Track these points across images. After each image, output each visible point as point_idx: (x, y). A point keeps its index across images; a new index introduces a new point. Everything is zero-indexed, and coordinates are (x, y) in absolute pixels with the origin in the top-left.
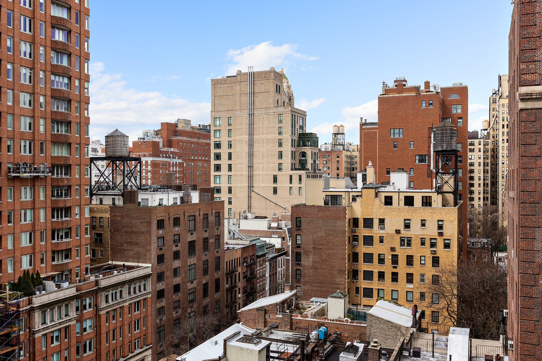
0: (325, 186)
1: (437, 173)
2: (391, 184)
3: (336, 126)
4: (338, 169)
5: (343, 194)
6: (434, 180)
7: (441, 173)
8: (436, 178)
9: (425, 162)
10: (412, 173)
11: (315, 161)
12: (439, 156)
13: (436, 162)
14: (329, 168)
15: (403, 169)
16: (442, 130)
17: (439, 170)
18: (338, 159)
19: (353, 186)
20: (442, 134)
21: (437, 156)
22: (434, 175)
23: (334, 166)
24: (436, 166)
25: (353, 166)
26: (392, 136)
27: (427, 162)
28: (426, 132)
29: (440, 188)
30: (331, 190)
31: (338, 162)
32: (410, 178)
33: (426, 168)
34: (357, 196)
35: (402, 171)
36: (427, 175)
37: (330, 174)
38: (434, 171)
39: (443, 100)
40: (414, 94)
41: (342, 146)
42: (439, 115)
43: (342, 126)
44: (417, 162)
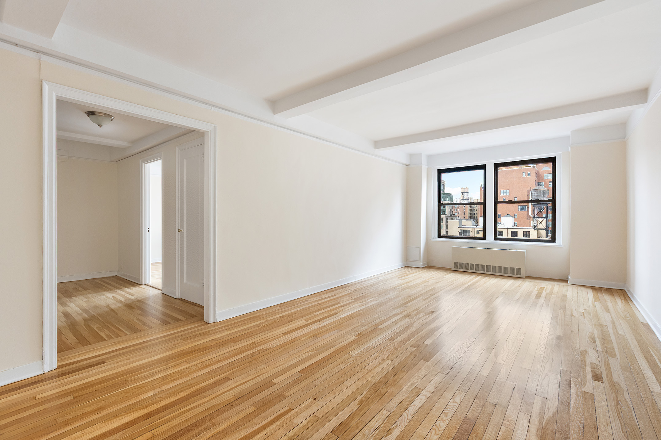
0: (459, 224)
1: (534, 217)
2: (502, 223)
3: (463, 188)
4: (464, 214)
5: (471, 229)
6: (532, 222)
7: (537, 217)
8: (533, 221)
9: (525, 210)
10: (516, 217)
11: (451, 210)
12: (535, 207)
13: (533, 211)
14: (458, 213)
15: (509, 214)
16: (537, 191)
17: (535, 216)
18: (465, 208)
19: (475, 224)
20: (538, 193)
21: (534, 207)
22: (532, 219)
23: (462, 212)
24: (534, 213)
25: (474, 212)
26: (502, 194)
27: (526, 210)
28: (526, 192)
29: (536, 227)
30: (463, 227)
31: (464, 209)
32: (515, 219)
33: (526, 213)
34: (480, 231)
35: (509, 216)
36: (526, 218)
37: (459, 217)
38: (532, 216)
39: (538, 171)
40: (518, 169)
41: (467, 200)
42: (535, 181)
43: (467, 188)
44: (519, 210)
